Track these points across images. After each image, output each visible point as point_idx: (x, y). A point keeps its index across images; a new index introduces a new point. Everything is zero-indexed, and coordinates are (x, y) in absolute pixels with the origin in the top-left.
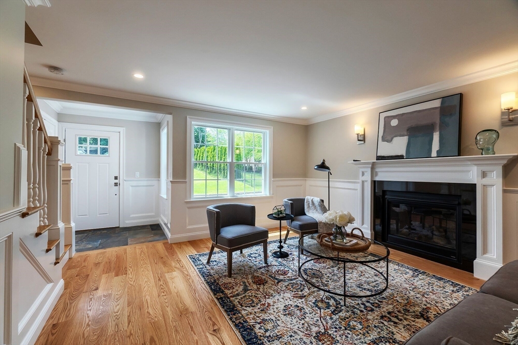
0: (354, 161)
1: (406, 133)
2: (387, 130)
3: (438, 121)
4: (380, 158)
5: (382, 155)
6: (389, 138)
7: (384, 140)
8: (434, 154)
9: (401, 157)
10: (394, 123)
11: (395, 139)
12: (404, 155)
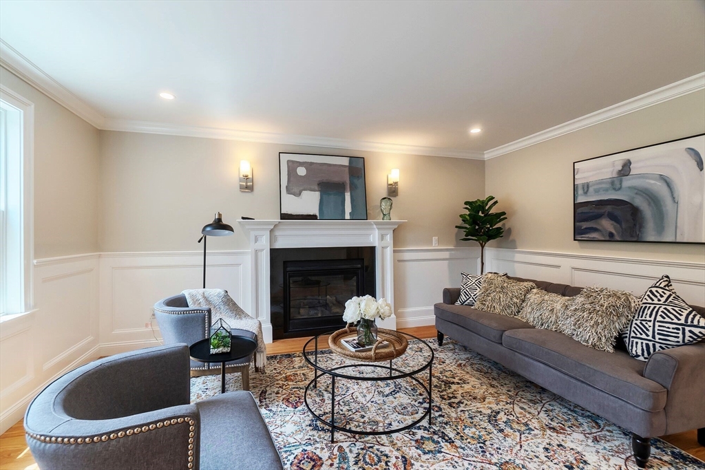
0: (243, 218)
1: (316, 188)
2: (292, 179)
3: (348, 182)
4: (284, 217)
5: (289, 213)
6: (296, 190)
7: (289, 191)
8: (347, 216)
9: (313, 217)
10: (302, 171)
11: (305, 193)
12: (318, 215)
